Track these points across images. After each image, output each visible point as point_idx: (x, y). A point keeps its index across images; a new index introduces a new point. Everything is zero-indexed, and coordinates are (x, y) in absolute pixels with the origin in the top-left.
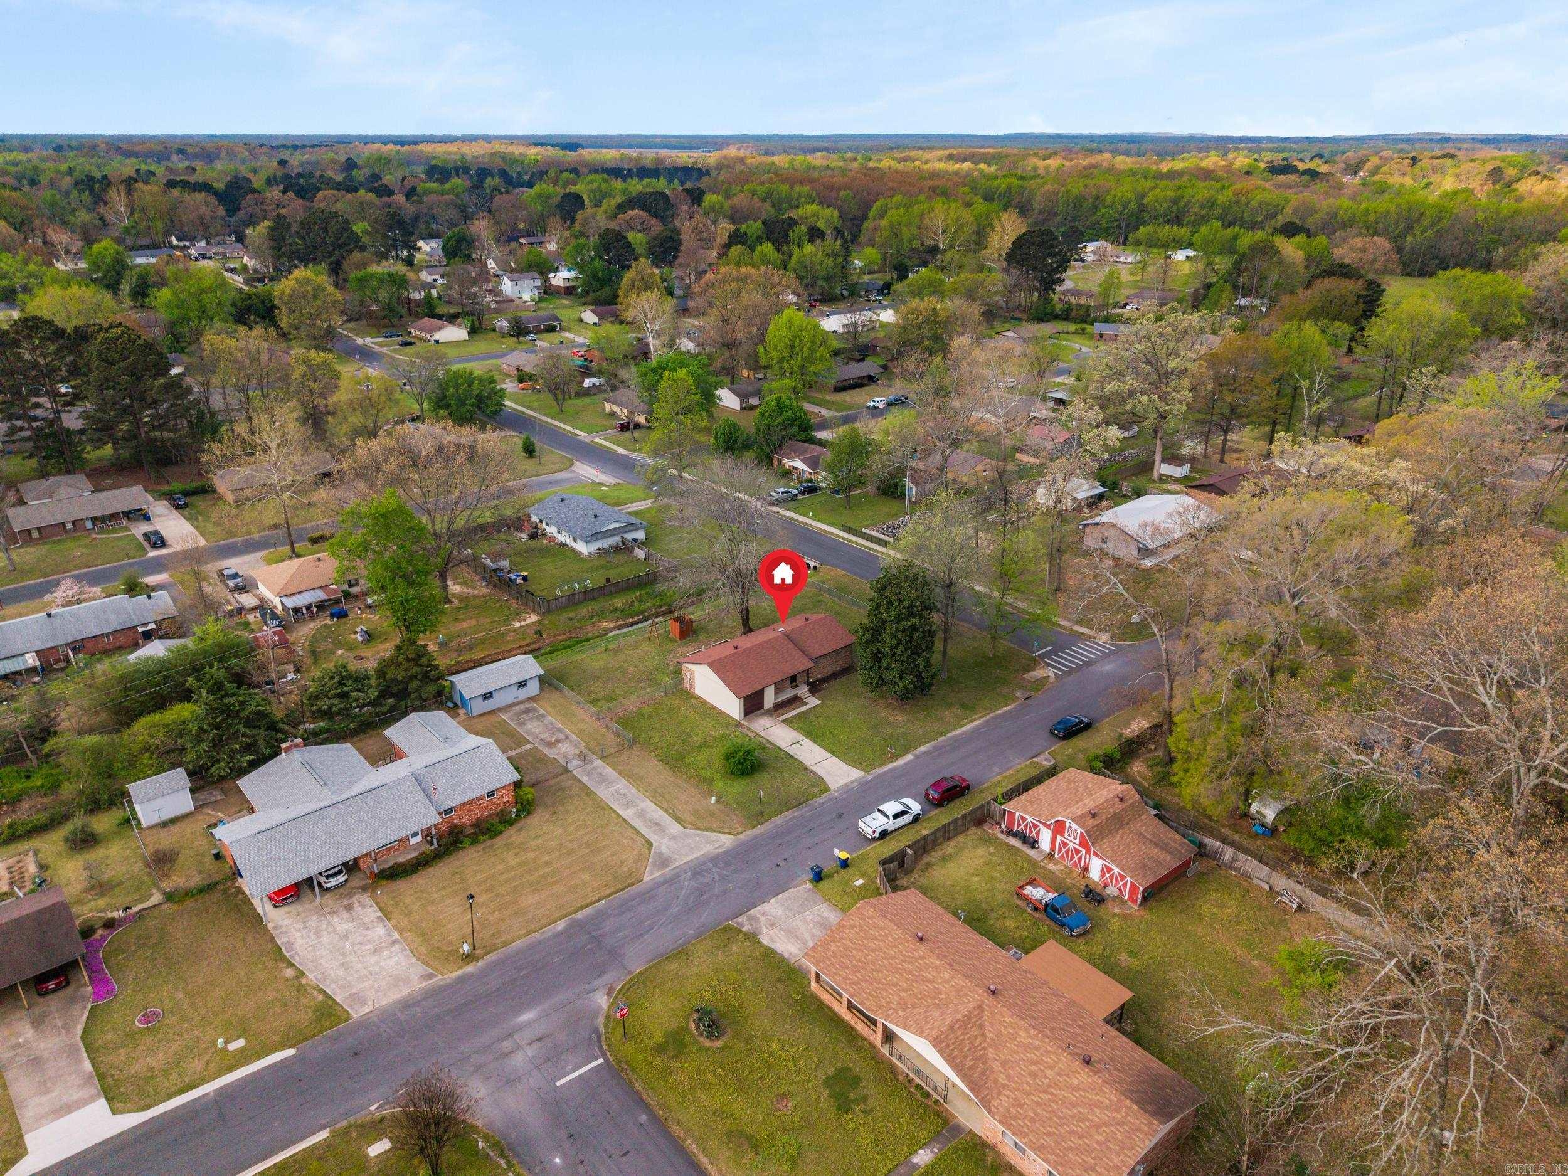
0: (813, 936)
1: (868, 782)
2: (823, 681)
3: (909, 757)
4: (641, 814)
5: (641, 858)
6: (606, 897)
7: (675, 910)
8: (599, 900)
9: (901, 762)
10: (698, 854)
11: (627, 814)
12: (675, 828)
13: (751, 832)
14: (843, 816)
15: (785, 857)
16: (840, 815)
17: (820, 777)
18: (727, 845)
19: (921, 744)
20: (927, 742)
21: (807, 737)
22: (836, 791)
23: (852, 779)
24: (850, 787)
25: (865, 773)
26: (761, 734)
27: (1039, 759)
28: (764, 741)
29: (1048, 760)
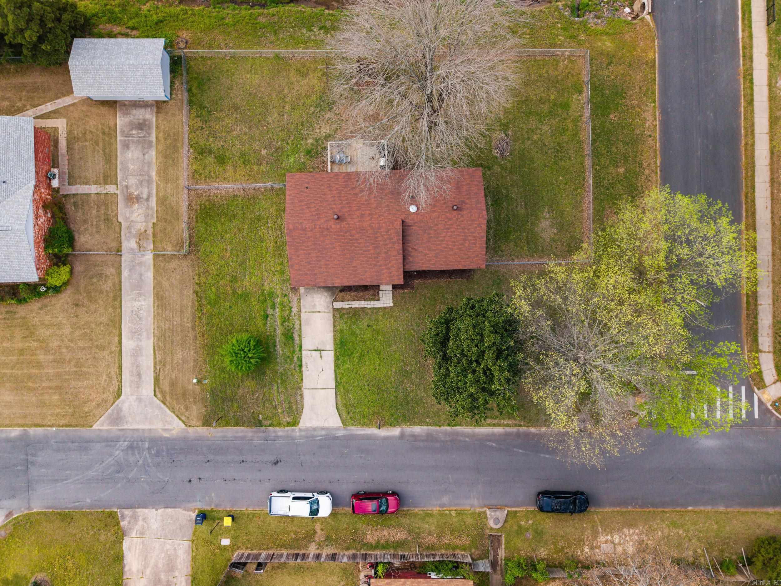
0: (156, 566)
1: (336, 438)
2: (423, 274)
3: (396, 431)
4: (137, 353)
5: (103, 405)
6: (59, 426)
7: (91, 473)
8: (52, 426)
9: (384, 432)
10: (147, 427)
11: (128, 344)
12: (148, 389)
13: (203, 431)
14: (279, 464)
15: (201, 477)
16: (277, 462)
17: (303, 406)
18: (174, 432)
19: (421, 423)
20: (428, 424)
21: (335, 350)
22: (300, 430)
23: (326, 425)
24: (315, 433)
25: (341, 425)
26: (303, 315)
27: (493, 514)
28: (297, 327)
29: (497, 520)
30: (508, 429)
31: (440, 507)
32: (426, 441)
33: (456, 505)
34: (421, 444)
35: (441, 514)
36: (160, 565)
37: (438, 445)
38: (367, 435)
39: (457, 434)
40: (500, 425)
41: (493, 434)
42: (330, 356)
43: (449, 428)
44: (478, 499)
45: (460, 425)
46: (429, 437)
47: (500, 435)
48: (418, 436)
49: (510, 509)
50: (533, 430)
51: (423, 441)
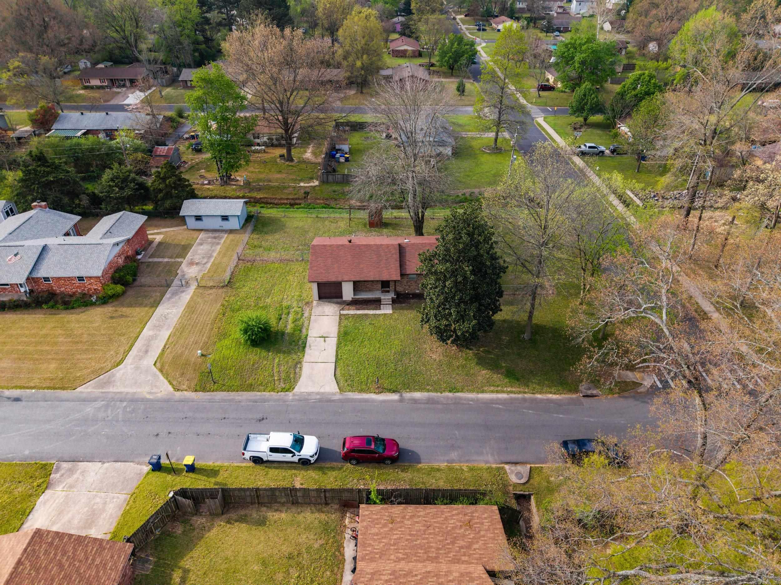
0: (70, 522)
3: (394, 396)
4: (152, 339)
5: (98, 372)
6: (41, 388)
7: (48, 427)
8: (33, 388)
9: (382, 397)
10: (133, 390)
12: (150, 360)
13: (191, 395)
14: (264, 421)
15: (172, 431)
16: (263, 419)
17: (300, 376)
18: (159, 395)
19: (421, 390)
20: (428, 391)
21: (339, 337)
22: (294, 395)
23: (322, 390)
24: (309, 397)
25: (338, 390)
26: (312, 318)
27: (513, 468)
28: (306, 324)
29: (519, 475)
30: (513, 395)
31: (448, 463)
32: (427, 403)
33: (467, 461)
34: (423, 406)
35: (450, 469)
36: (76, 522)
37: (440, 406)
38: (363, 399)
39: (460, 398)
40: (503, 392)
41: (498, 399)
42: (333, 342)
43: (450, 395)
44: (492, 455)
45: (462, 391)
46: (430, 401)
47: (505, 400)
48: (419, 400)
49: (533, 466)
50: (539, 396)
51: (424, 403)
